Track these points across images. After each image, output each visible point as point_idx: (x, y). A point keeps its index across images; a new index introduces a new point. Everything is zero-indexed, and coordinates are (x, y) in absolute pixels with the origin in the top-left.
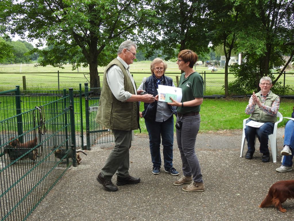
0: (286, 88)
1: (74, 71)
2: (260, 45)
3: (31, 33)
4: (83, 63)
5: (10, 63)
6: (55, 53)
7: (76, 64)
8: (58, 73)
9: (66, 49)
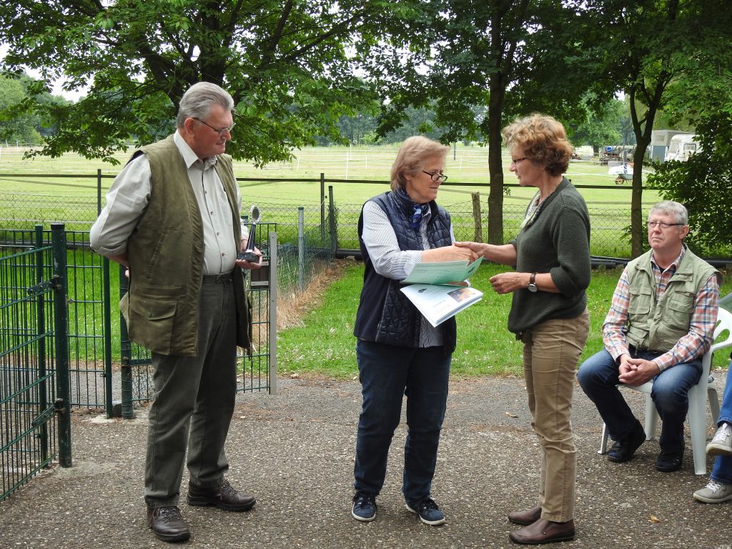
3: (15, 50)
6: (90, 113)
8: (99, 176)
9: (125, 102)
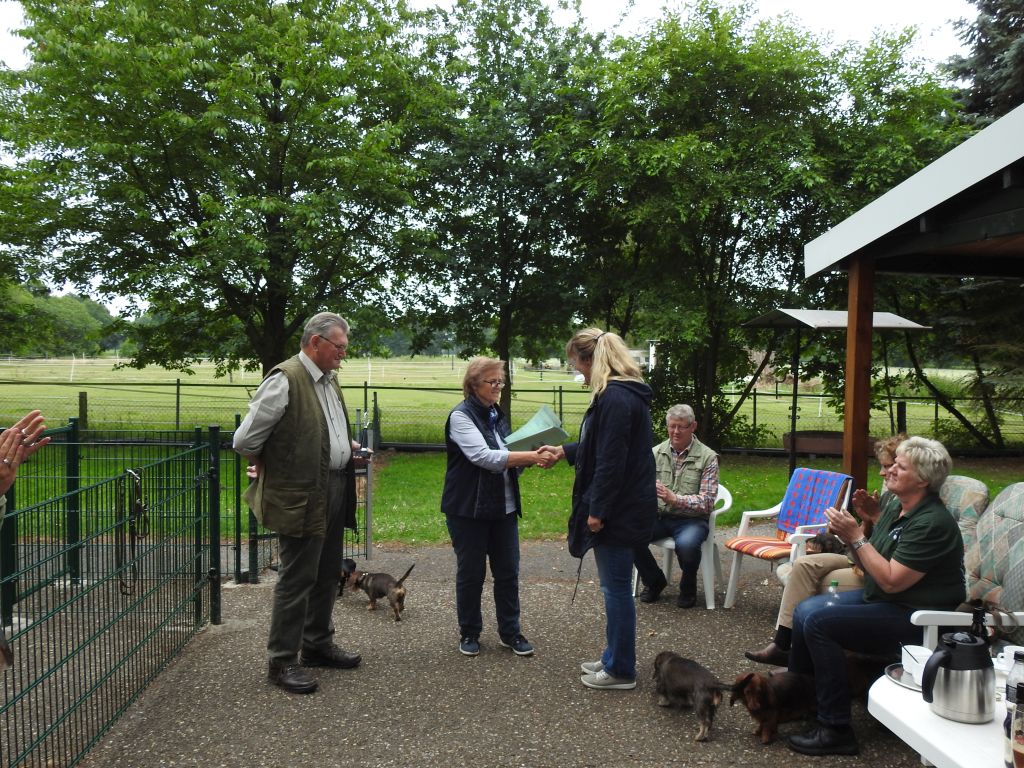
0: (759, 430)
1: (220, 380)
2: (693, 322)
3: (107, 281)
4: (247, 361)
5: (40, 355)
6: (171, 333)
7: (226, 362)
8: (178, 384)
